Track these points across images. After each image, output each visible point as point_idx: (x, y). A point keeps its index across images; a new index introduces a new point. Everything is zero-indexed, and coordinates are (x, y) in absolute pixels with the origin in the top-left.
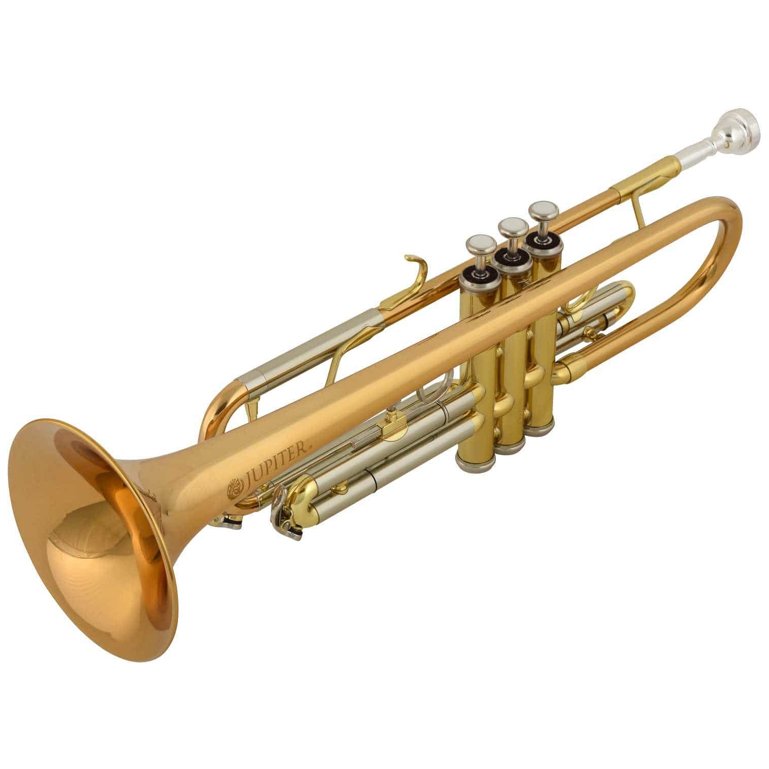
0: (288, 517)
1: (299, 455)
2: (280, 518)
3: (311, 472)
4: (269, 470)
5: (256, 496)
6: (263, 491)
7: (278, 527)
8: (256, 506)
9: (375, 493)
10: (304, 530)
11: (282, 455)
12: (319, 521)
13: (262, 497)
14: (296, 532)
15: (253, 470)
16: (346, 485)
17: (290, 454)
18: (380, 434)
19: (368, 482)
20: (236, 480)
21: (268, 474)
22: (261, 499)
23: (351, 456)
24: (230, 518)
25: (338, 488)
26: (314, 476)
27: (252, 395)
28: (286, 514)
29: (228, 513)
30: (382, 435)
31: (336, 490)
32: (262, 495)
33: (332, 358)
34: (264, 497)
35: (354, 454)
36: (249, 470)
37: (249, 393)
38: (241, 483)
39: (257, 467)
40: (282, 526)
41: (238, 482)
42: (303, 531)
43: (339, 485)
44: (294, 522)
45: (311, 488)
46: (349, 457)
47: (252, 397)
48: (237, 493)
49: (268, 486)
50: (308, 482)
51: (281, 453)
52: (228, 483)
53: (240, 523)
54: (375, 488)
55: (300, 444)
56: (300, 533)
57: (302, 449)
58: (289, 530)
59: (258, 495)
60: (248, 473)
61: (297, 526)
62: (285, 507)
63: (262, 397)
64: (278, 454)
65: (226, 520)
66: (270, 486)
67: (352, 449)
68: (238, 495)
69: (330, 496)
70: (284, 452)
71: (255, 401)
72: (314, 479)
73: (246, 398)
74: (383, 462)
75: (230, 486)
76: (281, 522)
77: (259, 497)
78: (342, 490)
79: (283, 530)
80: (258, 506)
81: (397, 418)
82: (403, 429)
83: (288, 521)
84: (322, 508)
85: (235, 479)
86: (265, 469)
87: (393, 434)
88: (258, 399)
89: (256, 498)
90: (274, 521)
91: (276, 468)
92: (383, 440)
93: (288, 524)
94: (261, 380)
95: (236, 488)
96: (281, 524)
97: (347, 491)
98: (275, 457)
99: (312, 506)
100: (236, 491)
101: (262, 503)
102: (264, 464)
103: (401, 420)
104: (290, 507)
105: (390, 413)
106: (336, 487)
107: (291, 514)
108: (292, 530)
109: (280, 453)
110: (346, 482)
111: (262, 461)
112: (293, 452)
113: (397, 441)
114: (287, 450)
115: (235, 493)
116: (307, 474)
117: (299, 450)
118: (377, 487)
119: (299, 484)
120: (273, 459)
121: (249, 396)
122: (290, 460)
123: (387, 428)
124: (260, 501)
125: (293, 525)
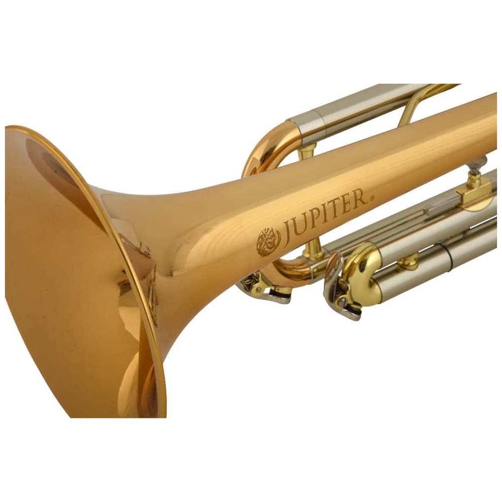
0: (344, 293)
1: (356, 207)
2: (334, 293)
3: (374, 240)
4: (316, 222)
5: (309, 266)
6: (318, 260)
7: (332, 304)
8: (309, 278)
9: (450, 272)
10: (364, 309)
11: (334, 205)
12: (382, 299)
13: (316, 267)
14: (353, 310)
15: (294, 219)
16: (415, 259)
17: (345, 204)
18: (459, 201)
19: (443, 258)
20: (270, 229)
21: (313, 226)
22: (315, 270)
23: (425, 225)
24: (276, 290)
25: (407, 263)
26: (378, 245)
27: (306, 140)
28: (343, 288)
29: (274, 284)
30: (461, 204)
31: (404, 264)
32: (316, 265)
33: (405, 107)
34: (320, 268)
35: (427, 223)
36: (288, 218)
37: (302, 136)
38: (276, 235)
39: (299, 218)
40: (336, 302)
41: (272, 234)
42: (362, 309)
43: (408, 258)
44: (352, 298)
45: (373, 259)
46: (421, 225)
47: (304, 143)
48: (271, 248)
49: (324, 255)
50: (371, 251)
51: (333, 201)
52: (258, 233)
53: (288, 296)
54: (450, 266)
55: (358, 192)
56: (359, 313)
57: (360, 199)
58: (345, 308)
59: (312, 265)
60: (286, 223)
61: (355, 303)
62: (342, 280)
63: (319, 143)
64: (329, 202)
65: (273, 293)
66: (325, 257)
67: (426, 217)
68: (272, 250)
69: (396, 272)
70: (336, 201)
71: (309, 148)
72: (378, 249)
73: (298, 142)
74: (461, 237)
75: (260, 237)
76: (336, 296)
77: (312, 267)
78: (411, 264)
79: (337, 307)
80: (310, 278)
81: (480, 184)
82: (486, 199)
83: (344, 296)
84: (386, 285)
85: (268, 229)
86: (310, 221)
87: (476, 203)
88: (314, 145)
89: (308, 269)
90: (327, 296)
91: (325, 221)
92: (463, 209)
93: (343, 300)
94: (318, 123)
95: (270, 241)
96: (335, 300)
97: (417, 267)
98: (323, 205)
99: (374, 281)
100: (269, 245)
101: (316, 274)
102: (309, 214)
103: (485, 187)
104: (347, 281)
105: (473, 177)
106: (404, 261)
107: (348, 288)
108: (348, 308)
109: (331, 201)
110: (416, 256)
111: (307, 210)
112: (349, 202)
113: (479, 211)
114: (341, 199)
115: (268, 247)
116: (370, 242)
117: (356, 200)
118: (452, 265)
119: (359, 254)
120: (321, 208)
121: (302, 141)
122: (345, 212)
123: (468, 195)
124: (314, 272)
125: (350, 302)
